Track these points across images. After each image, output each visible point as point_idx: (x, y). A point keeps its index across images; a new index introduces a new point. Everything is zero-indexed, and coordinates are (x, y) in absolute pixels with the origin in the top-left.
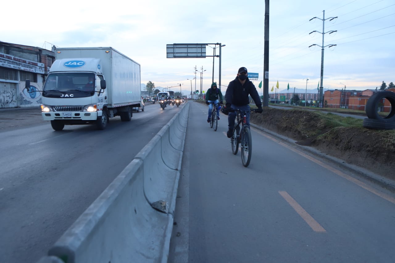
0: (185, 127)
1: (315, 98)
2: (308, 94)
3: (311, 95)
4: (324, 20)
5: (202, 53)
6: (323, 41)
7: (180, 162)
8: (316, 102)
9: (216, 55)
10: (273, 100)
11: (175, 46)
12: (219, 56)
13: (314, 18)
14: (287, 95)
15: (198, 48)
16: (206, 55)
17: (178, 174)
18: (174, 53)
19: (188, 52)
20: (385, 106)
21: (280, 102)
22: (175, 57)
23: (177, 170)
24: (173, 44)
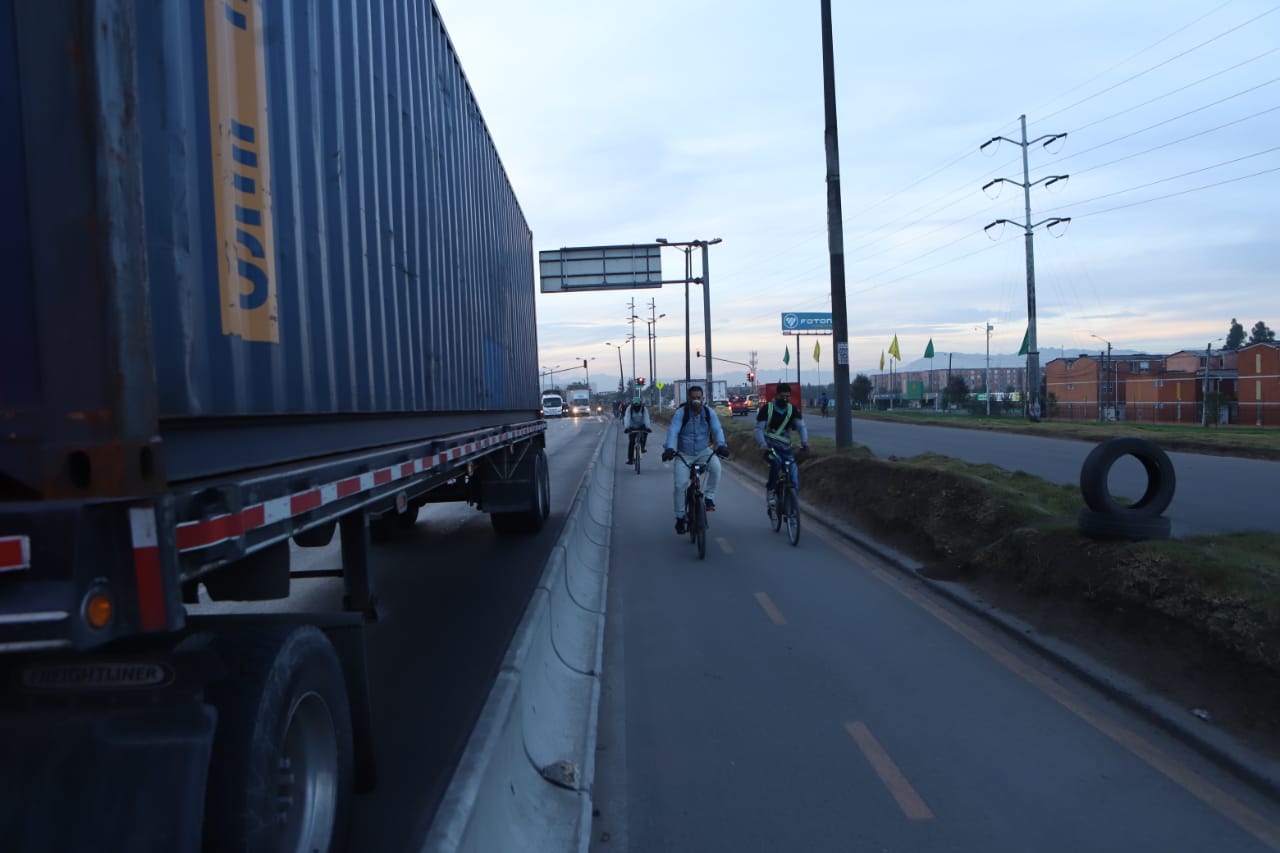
0: (607, 527)
1: (1020, 381)
2: (996, 372)
3: (1006, 374)
4: (1025, 144)
5: (648, 273)
6: (1028, 209)
7: (600, 650)
8: (1023, 396)
9: (694, 277)
10: (883, 396)
11: (566, 256)
12: (704, 281)
13: (994, 139)
14: (930, 376)
15: (636, 257)
16: (664, 279)
17: (597, 686)
18: (562, 277)
19: (608, 271)
20: (1240, 403)
21: (906, 403)
22: (566, 289)
23: (592, 673)
24: (558, 248)
